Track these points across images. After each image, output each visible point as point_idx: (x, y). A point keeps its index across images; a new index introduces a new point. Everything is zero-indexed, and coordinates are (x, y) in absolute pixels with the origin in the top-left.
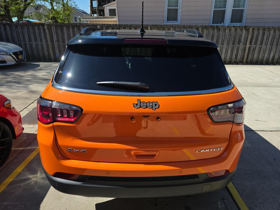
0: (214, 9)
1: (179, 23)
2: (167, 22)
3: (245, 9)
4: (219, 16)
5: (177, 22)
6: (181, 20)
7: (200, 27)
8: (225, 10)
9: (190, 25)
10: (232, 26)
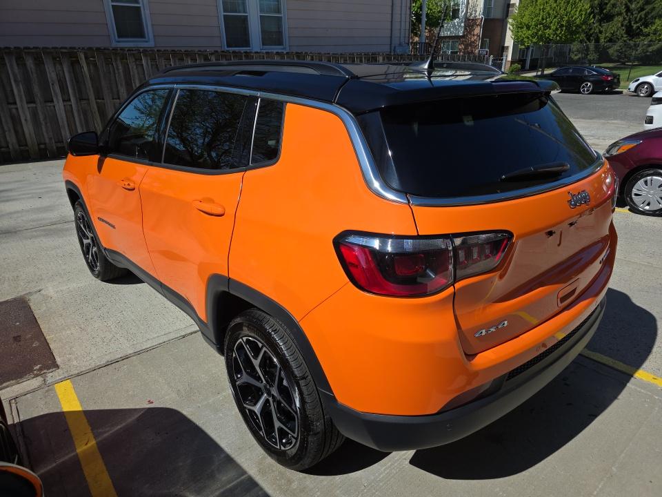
0: (223, 14)
1: (151, 44)
2: (119, 42)
3: (282, 15)
4: (237, 29)
5: (147, 42)
6: (154, 36)
7: (212, 54)
8: (247, 16)
9: (186, 49)
10: (275, 51)
